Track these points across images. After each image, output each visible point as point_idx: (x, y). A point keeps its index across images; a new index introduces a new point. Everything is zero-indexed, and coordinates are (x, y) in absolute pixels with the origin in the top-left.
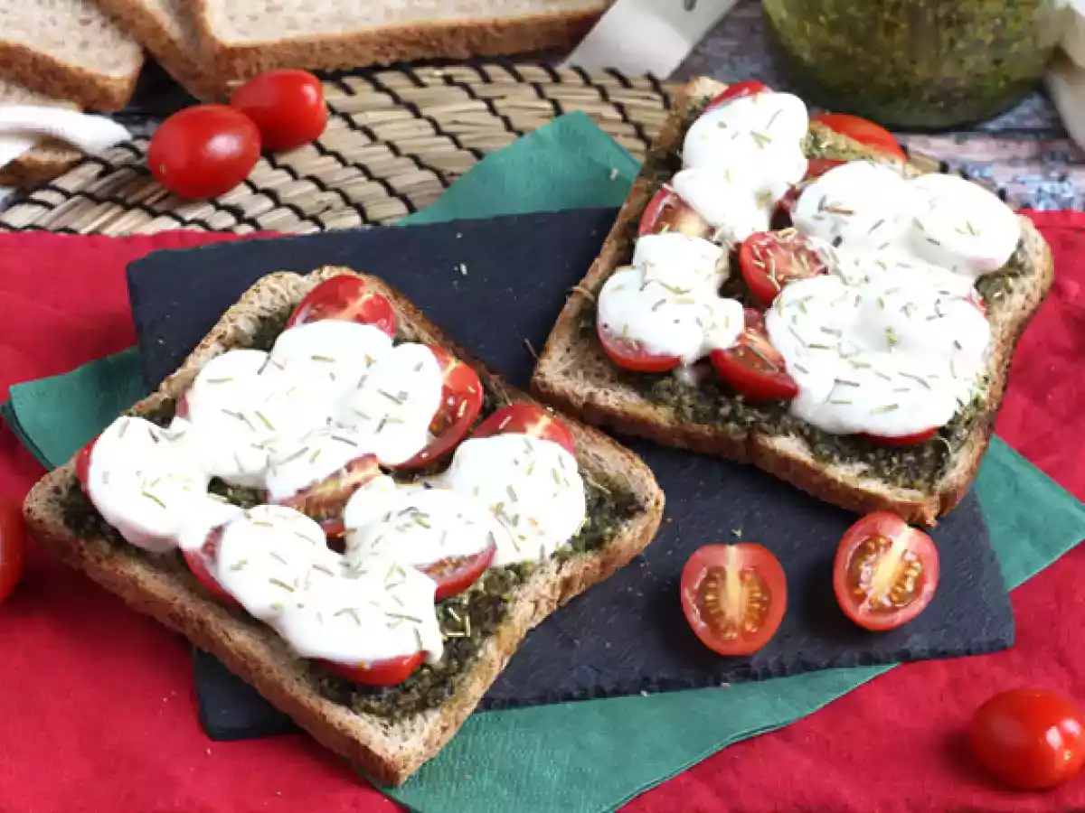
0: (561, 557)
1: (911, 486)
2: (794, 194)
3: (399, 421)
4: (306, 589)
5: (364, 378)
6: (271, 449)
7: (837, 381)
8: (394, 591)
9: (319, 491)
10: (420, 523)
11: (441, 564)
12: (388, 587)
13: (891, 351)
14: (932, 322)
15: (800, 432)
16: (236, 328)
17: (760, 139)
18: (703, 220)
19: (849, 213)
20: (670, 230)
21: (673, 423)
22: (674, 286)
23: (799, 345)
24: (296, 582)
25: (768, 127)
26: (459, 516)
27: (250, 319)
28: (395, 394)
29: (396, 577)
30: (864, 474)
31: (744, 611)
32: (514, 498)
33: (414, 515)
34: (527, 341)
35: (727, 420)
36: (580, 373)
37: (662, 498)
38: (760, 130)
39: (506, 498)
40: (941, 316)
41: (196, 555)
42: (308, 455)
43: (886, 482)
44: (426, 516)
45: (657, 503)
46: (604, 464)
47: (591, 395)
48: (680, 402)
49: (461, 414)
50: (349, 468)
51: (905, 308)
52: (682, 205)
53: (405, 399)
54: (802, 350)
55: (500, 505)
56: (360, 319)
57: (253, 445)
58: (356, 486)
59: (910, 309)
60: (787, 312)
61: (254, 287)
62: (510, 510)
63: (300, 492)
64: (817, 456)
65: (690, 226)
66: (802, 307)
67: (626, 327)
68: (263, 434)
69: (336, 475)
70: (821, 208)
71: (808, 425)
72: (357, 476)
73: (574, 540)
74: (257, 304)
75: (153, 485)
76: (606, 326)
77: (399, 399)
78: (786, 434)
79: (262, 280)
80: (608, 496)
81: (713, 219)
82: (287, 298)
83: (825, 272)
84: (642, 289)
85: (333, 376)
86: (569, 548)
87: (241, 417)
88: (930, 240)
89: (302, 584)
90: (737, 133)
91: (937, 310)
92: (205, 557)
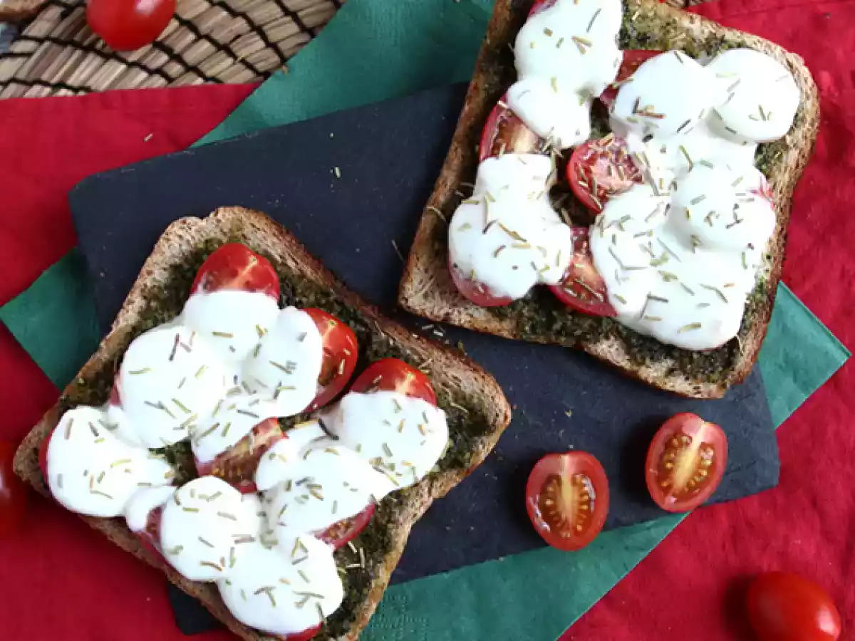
0: (432, 477)
1: (709, 380)
2: (612, 92)
3: (292, 388)
4: (231, 566)
5: (258, 347)
6: (190, 427)
7: (650, 297)
8: (300, 566)
9: (234, 453)
10: (315, 494)
11: (336, 527)
12: (295, 563)
13: (694, 251)
14: (732, 228)
15: (619, 335)
16: (154, 279)
17: (581, 44)
18: (534, 132)
19: (660, 116)
20: (507, 151)
21: (515, 336)
22: (511, 230)
23: (618, 267)
24: (222, 561)
25: (588, 30)
26: (346, 484)
27: (165, 269)
28: (284, 364)
29: (299, 554)
30: (670, 372)
31: (576, 512)
32: (389, 454)
33: (310, 486)
34: (394, 242)
35: (559, 333)
36: (437, 294)
37: (509, 413)
38: (582, 35)
39: (382, 454)
40: (738, 222)
41: (143, 534)
42: (220, 429)
43: (687, 379)
44: (320, 487)
45: (506, 417)
46: (461, 385)
47: (448, 314)
48: (521, 315)
49: (341, 372)
50: (255, 430)
51: (708, 218)
52: (515, 120)
53: (294, 368)
54: (620, 273)
55: (379, 461)
56: (250, 287)
57: (175, 429)
58: (263, 449)
59: (713, 218)
60: (608, 233)
61: (164, 235)
62: (387, 460)
63: (219, 456)
64: (633, 359)
65: (524, 142)
66: (621, 227)
67: (472, 272)
68: (182, 417)
69: (246, 439)
70: (635, 111)
71: (626, 328)
72: (262, 439)
73: (440, 462)
74: (168, 254)
75: (99, 480)
76: (456, 266)
77: (288, 368)
78: (607, 338)
79: (169, 229)
80: (466, 414)
81: (543, 130)
82: (192, 242)
83: (638, 180)
84: (485, 231)
85: (232, 349)
86: (437, 469)
87: (161, 407)
88: (727, 128)
89: (228, 563)
90: (561, 40)
91: (735, 216)
92: (150, 535)
